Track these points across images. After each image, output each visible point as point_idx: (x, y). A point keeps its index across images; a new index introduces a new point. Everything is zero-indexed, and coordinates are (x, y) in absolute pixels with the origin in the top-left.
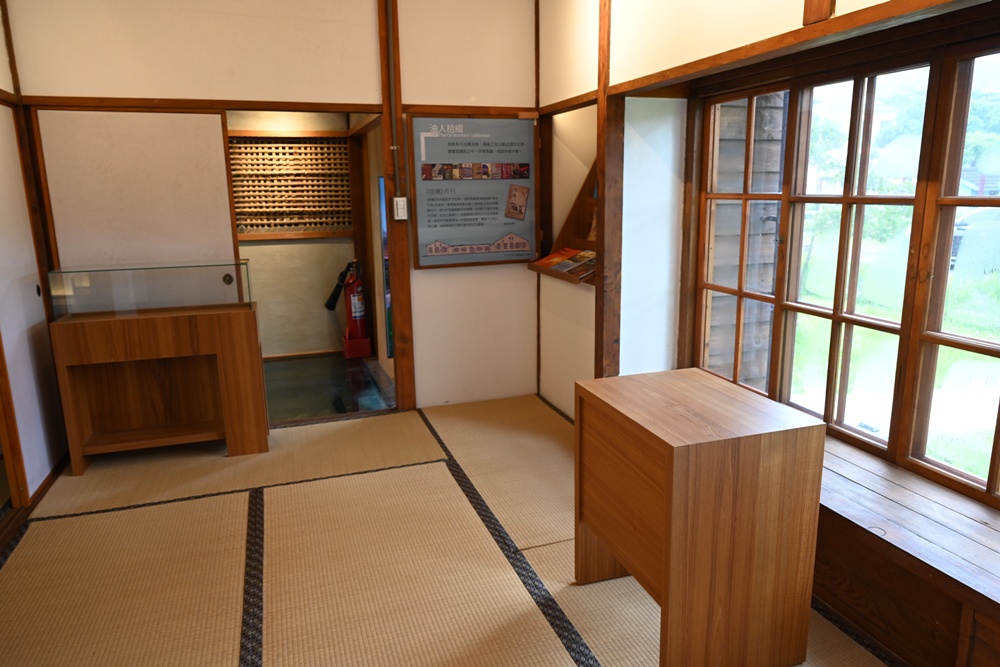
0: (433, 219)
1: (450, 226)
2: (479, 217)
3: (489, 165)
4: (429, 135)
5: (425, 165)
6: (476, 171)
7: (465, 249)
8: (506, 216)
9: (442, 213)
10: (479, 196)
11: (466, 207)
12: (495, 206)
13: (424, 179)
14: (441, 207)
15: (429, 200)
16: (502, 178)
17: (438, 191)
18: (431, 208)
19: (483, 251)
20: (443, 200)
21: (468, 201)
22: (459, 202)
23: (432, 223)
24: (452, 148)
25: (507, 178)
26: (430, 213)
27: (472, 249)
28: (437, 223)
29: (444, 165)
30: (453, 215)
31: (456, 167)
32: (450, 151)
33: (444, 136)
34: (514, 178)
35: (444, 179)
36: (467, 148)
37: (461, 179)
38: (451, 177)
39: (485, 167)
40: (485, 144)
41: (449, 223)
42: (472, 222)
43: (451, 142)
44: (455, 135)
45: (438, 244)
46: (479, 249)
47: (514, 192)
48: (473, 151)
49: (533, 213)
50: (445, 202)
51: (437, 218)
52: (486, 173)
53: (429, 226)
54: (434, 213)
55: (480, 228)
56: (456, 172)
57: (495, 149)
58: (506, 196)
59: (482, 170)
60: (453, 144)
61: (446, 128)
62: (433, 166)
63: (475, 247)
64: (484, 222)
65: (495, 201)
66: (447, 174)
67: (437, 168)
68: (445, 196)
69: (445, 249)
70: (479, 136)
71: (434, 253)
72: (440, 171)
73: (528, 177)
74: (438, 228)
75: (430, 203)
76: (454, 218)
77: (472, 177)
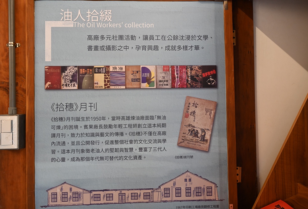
0: (60, 148)
1: (88, 159)
2: (135, 146)
3: (152, 69)
4: (59, 24)
5: (50, 67)
6: (130, 77)
7: (110, 197)
8: (180, 145)
9: (75, 139)
10: (136, 115)
11: (114, 130)
12: (162, 129)
13: (47, 89)
14: (74, 131)
15: (55, 119)
16: (173, 87)
17: (70, 106)
18: (57, 131)
19: (141, 199)
20: (78, 119)
21: (117, 122)
22: (102, 122)
23: (59, 155)
24: (93, 43)
25: (182, 87)
26: (56, 140)
27: (122, 195)
28: (66, 156)
29: (79, 68)
30: (93, 143)
31: (99, 70)
32: (90, 48)
33: (83, 25)
34: (192, 87)
35: (80, 87)
36: (118, 43)
37: (107, 87)
38: (92, 86)
39: (145, 70)
40: (146, 38)
41: (85, 155)
42: (123, 154)
43: (93, 34)
44: (99, 25)
45: (66, 188)
46: (135, 196)
47: (192, 109)
48: (126, 48)
49: (225, 141)
50: (81, 124)
51: (66, 148)
52: (146, 80)
53: (53, 159)
54: (61, 139)
55: (137, 162)
56: (99, 79)
57: (162, 44)
58: (180, 115)
59: (139, 76)
60: (96, 38)
61: (84, 15)
62: (64, 69)
63: (128, 193)
64: (142, 153)
65: (161, 121)
66: (85, 81)
67: (69, 73)
68: (81, 113)
69: (77, 196)
70: (137, 26)
71: (59, 202)
72: (73, 76)
74: (68, 163)
75: (57, 124)
76: (95, 147)
77: (125, 85)
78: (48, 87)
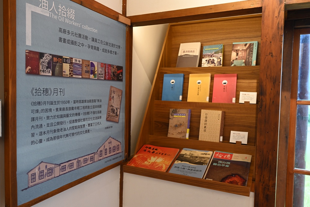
0: (37, 131)
1: (58, 137)
2: (86, 123)
3: (96, 64)
4: (38, 10)
5: (30, 52)
6: (85, 69)
7: (71, 165)
8: (108, 120)
9: (49, 121)
10: (87, 99)
11: (75, 111)
12: (99, 109)
13: (28, 73)
14: (49, 114)
15: (34, 104)
16: (105, 79)
17: (46, 91)
18: (36, 115)
19: (89, 162)
20: (52, 103)
21: (77, 105)
22: (68, 105)
23: (37, 138)
24: (63, 36)
25: (109, 79)
26: (35, 123)
27: (79, 162)
28: (44, 137)
29: (54, 56)
30: (62, 123)
31: (65, 60)
32: (60, 39)
33: (56, 17)
34: (113, 80)
35: (53, 75)
36: (78, 40)
37: (71, 77)
38: (61, 74)
39: (92, 65)
40: (93, 40)
41: (57, 134)
42: (80, 130)
43: (63, 28)
44: (67, 21)
45: (43, 167)
46: (86, 160)
47: (113, 95)
48: (83, 45)
50: (53, 107)
51: (42, 130)
52: (93, 72)
53: (32, 142)
54: (38, 123)
55: (88, 134)
56: (66, 67)
57: (101, 47)
58: (108, 99)
59: (89, 69)
60: (65, 31)
61: (57, 8)
62: (41, 55)
63: (82, 159)
64: (90, 128)
65: (99, 104)
66: (57, 69)
67: (46, 59)
68: (53, 98)
69: (51, 171)
70: (89, 29)
71: (37, 181)
72: (49, 63)
73: (121, 80)
74: (45, 143)
75: (35, 108)
76: (63, 126)
77: (81, 75)
78: (29, 71)
